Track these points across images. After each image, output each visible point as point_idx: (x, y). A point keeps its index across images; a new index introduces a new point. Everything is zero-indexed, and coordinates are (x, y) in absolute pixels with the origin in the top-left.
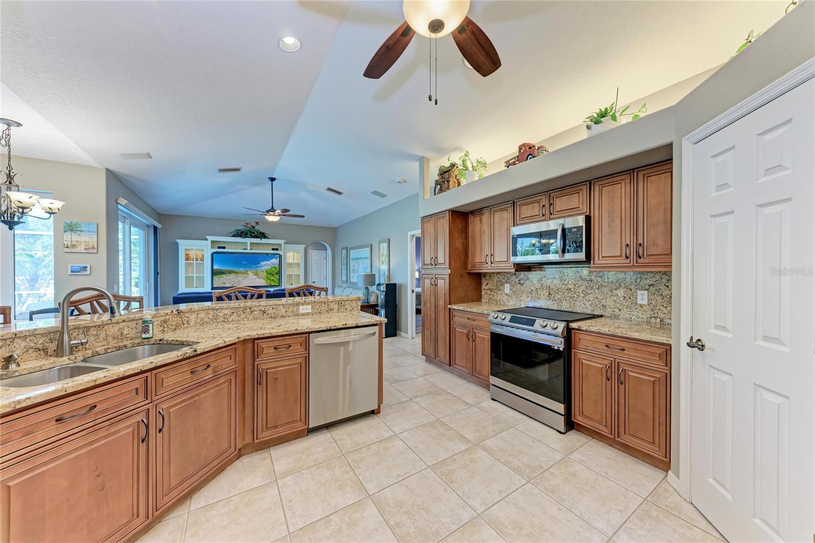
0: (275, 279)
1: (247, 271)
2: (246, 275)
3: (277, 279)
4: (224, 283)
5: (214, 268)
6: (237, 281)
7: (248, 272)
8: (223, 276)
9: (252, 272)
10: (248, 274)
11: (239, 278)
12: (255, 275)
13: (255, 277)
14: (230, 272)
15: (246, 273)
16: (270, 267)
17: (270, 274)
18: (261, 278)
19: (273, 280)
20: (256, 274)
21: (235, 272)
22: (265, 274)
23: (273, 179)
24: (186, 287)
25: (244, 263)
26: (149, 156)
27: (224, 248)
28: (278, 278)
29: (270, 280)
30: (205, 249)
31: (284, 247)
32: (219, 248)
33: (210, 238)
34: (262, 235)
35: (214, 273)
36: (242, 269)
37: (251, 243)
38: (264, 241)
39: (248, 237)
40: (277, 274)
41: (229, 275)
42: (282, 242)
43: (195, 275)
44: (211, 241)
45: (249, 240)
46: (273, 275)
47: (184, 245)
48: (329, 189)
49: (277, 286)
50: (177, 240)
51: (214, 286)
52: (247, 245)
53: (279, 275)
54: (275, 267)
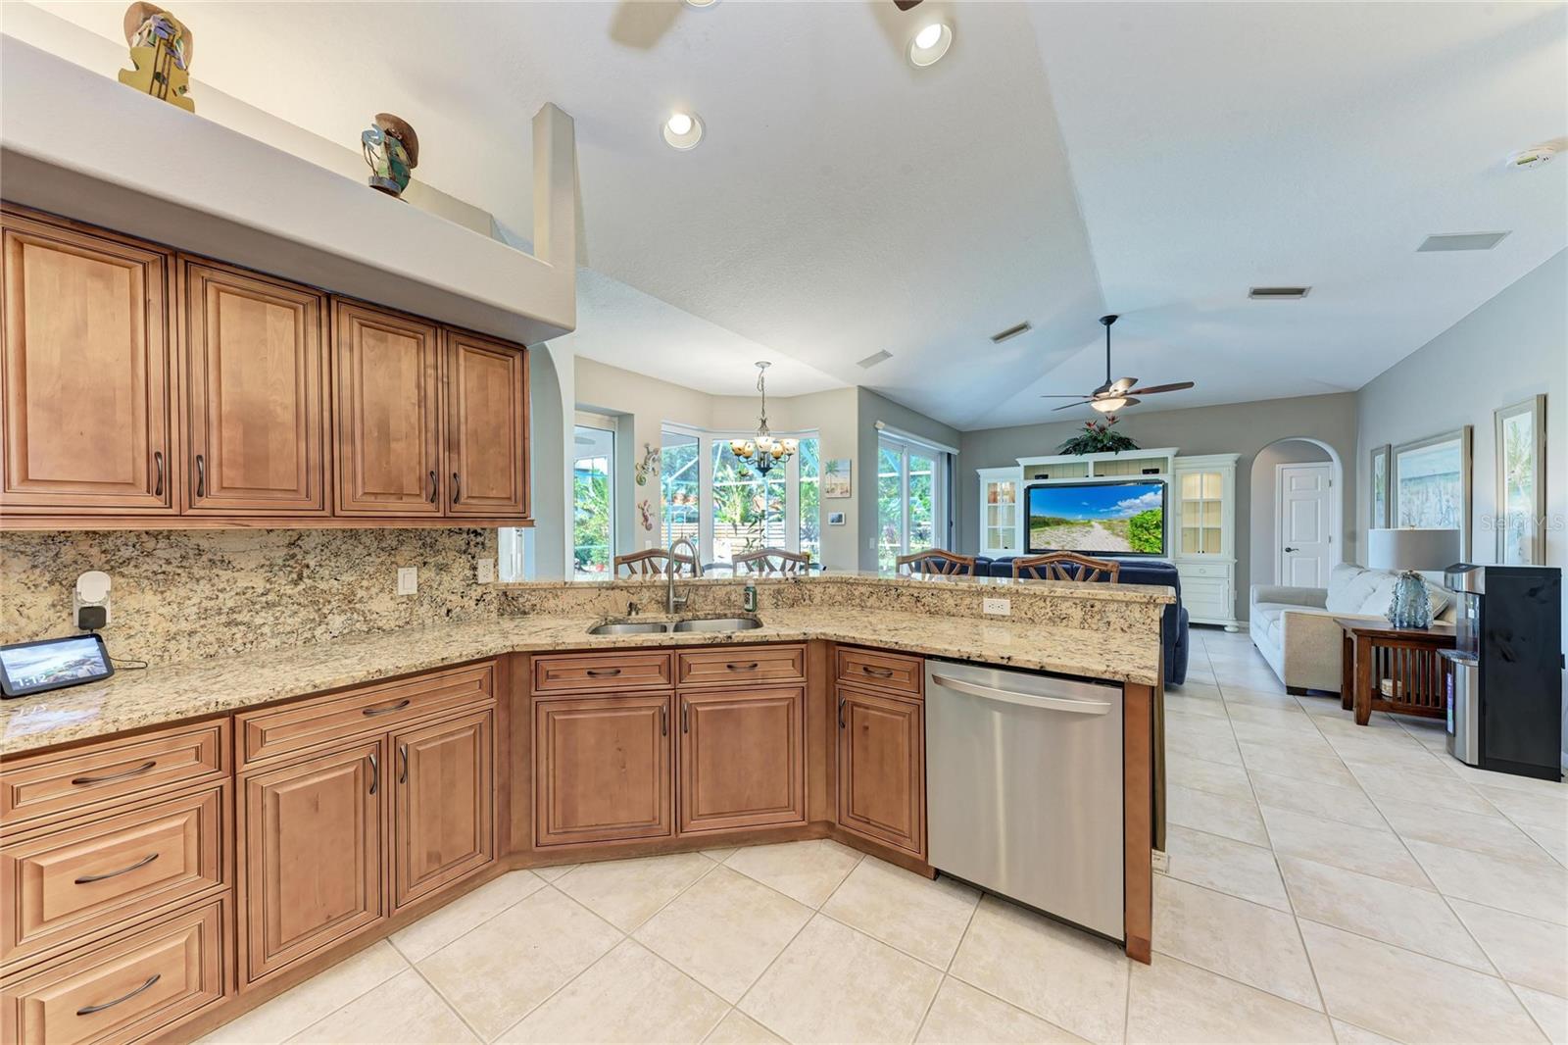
0: (1153, 539)
1: (1089, 521)
2: (1088, 529)
3: (1157, 538)
4: (1048, 543)
5: (1032, 514)
6: (1069, 539)
7: (1093, 523)
8: (1047, 528)
9: (1100, 523)
10: (1092, 526)
11: (1075, 535)
12: (1105, 529)
13: (1106, 532)
14: (1058, 522)
15: (1088, 524)
16: (1140, 513)
17: (1141, 526)
18: (1119, 536)
19: (1147, 541)
20: (1110, 527)
21: (1067, 522)
22: (1128, 527)
23: (1110, 320)
24: (989, 547)
25: (1085, 503)
26: (885, 355)
27: (1046, 477)
28: (1160, 536)
29: (1140, 539)
30: (1016, 481)
31: (1175, 464)
32: (1037, 477)
33: (1023, 462)
34: (1125, 444)
35: (1030, 523)
36: (1080, 517)
37: (1095, 463)
38: (1124, 455)
39: (1089, 452)
40: (1157, 526)
41: (1056, 527)
42: (1168, 452)
43: (1001, 527)
44: (1025, 467)
45: (1091, 458)
46: (1147, 529)
47: (986, 475)
48: (1258, 292)
49: (1157, 553)
50: (978, 471)
51: (1032, 547)
52: (1086, 467)
53: (1161, 530)
54: (1151, 511)
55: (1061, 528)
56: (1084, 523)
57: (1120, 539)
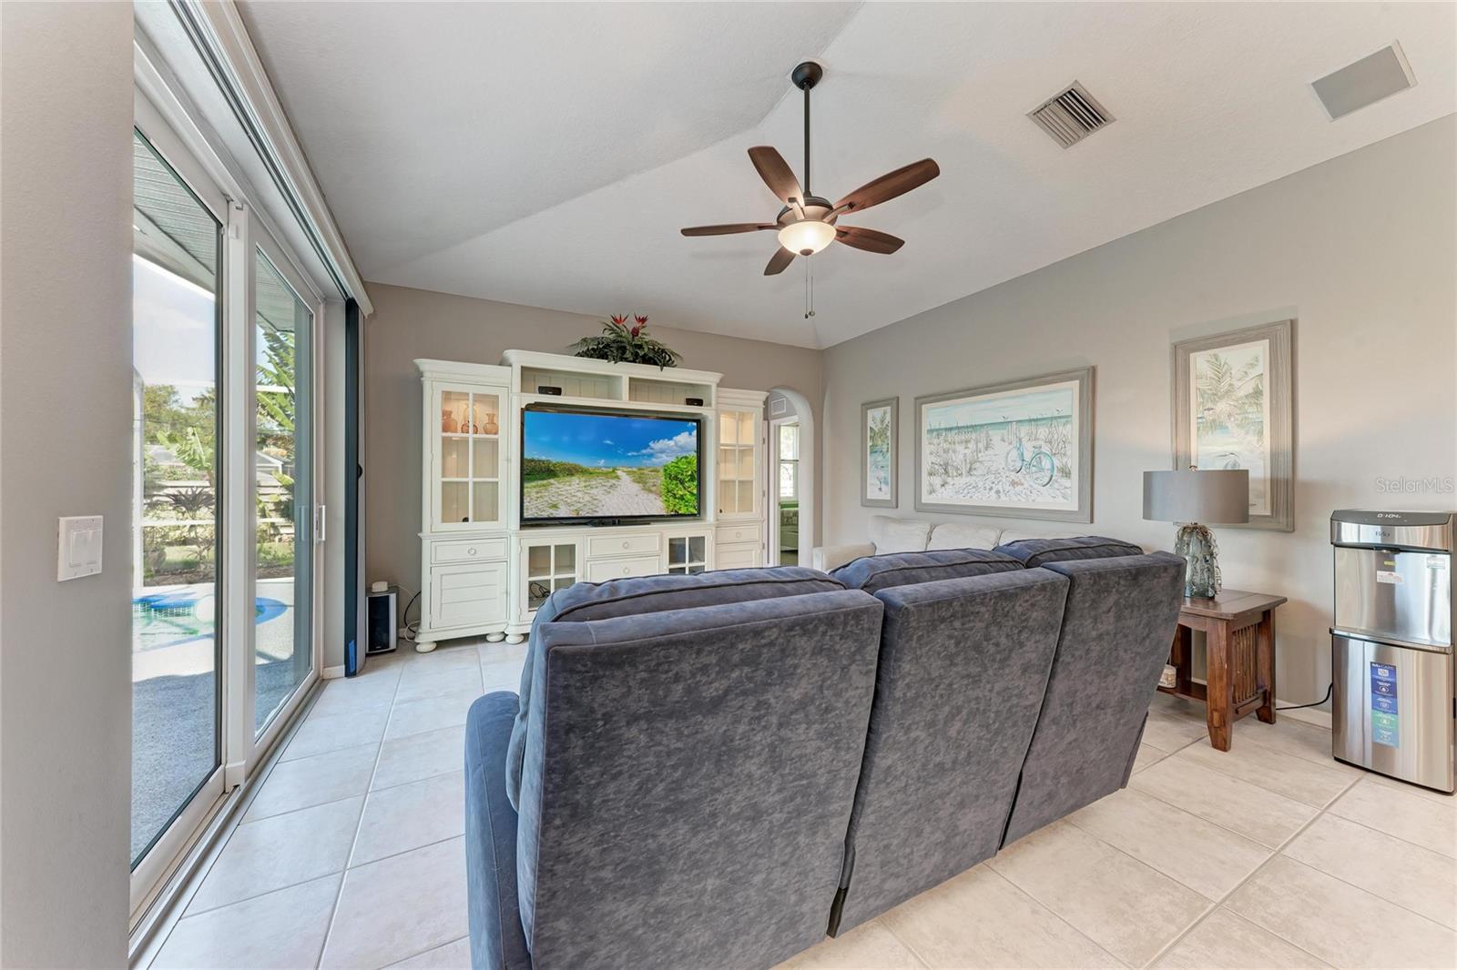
0: (688, 496)
1: (614, 470)
2: (614, 481)
3: (692, 494)
4: (555, 506)
6: (587, 498)
7: (619, 473)
8: (552, 481)
9: (628, 473)
10: (618, 477)
11: (594, 491)
12: (634, 481)
14: (571, 471)
15: (612, 474)
16: (674, 459)
17: (676, 478)
18: (651, 491)
19: (682, 498)
20: (640, 479)
21: (584, 472)
22: (661, 479)
23: (808, 77)
24: (443, 521)
27: (557, 391)
28: (695, 492)
29: (675, 496)
30: (502, 393)
31: (718, 397)
32: (543, 390)
33: (519, 358)
34: (658, 357)
35: (532, 472)
37: (631, 378)
38: (669, 374)
39: (626, 360)
40: (692, 479)
41: (567, 479)
42: (709, 378)
43: (471, 479)
45: (625, 371)
46: (682, 482)
47: (438, 376)
49: (695, 515)
50: (418, 361)
52: (621, 384)
53: (695, 483)
54: (686, 458)
55: (575, 479)
56: (606, 474)
57: (652, 496)
